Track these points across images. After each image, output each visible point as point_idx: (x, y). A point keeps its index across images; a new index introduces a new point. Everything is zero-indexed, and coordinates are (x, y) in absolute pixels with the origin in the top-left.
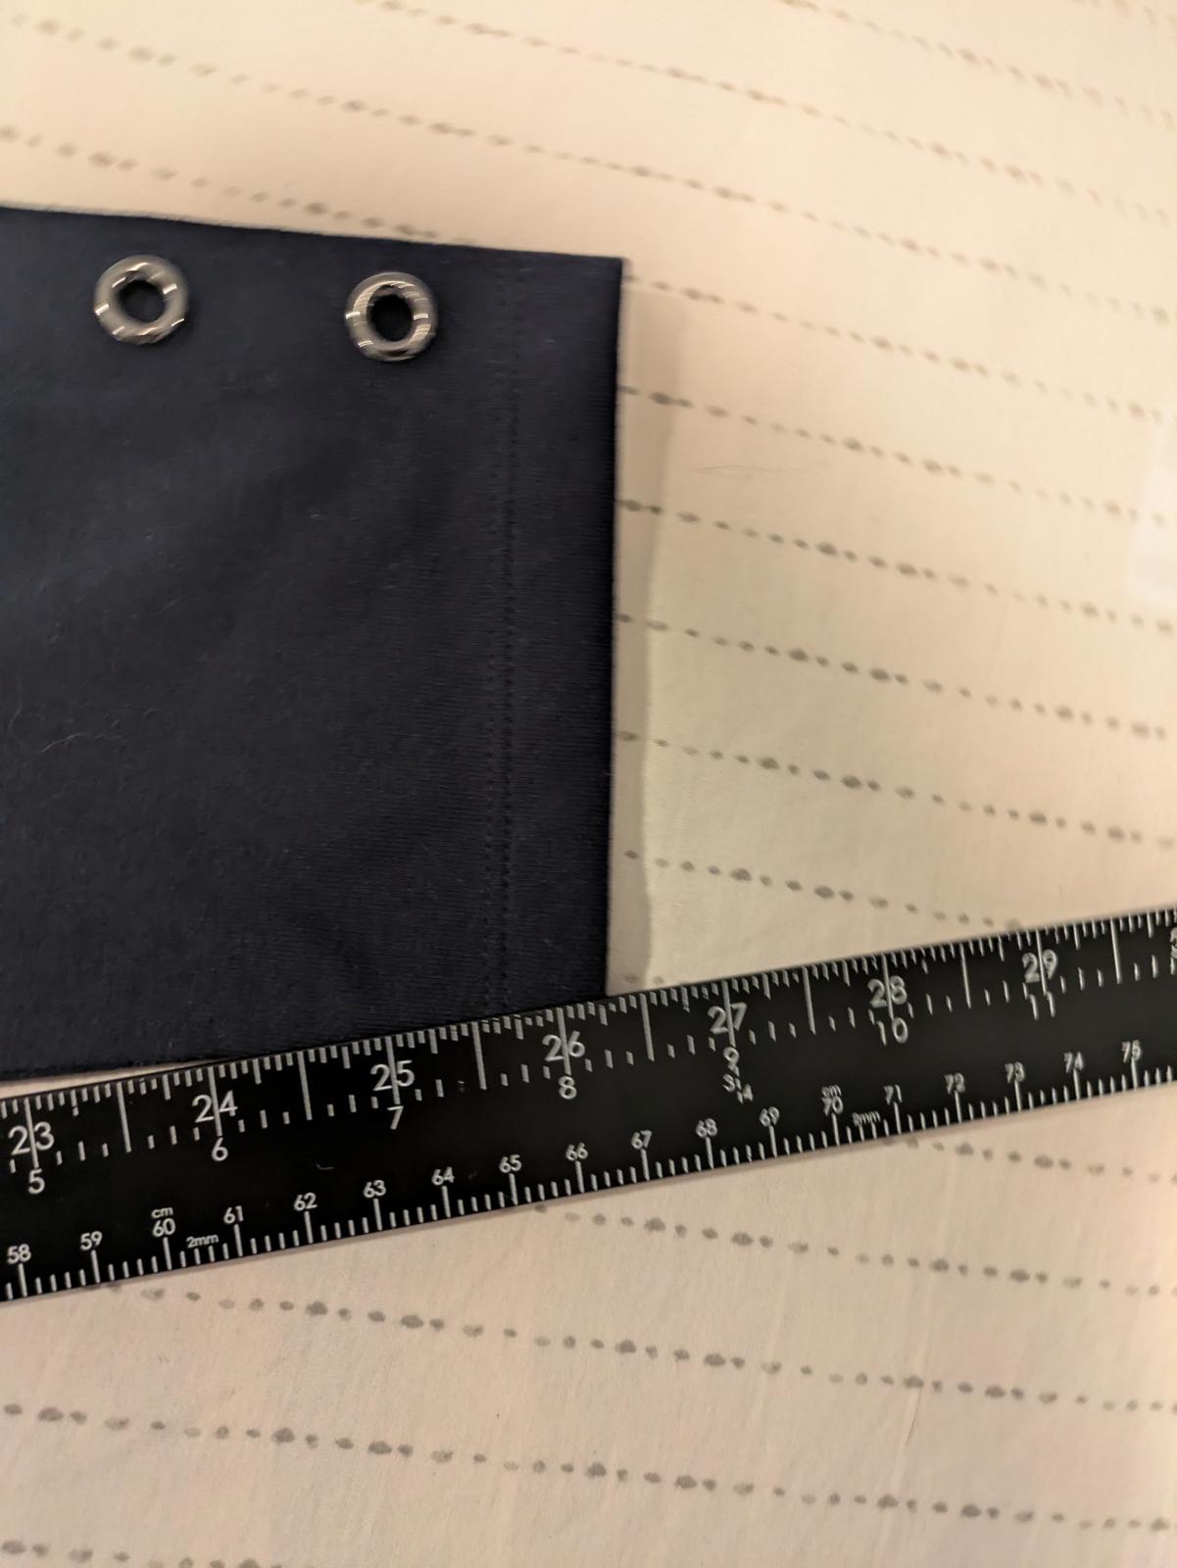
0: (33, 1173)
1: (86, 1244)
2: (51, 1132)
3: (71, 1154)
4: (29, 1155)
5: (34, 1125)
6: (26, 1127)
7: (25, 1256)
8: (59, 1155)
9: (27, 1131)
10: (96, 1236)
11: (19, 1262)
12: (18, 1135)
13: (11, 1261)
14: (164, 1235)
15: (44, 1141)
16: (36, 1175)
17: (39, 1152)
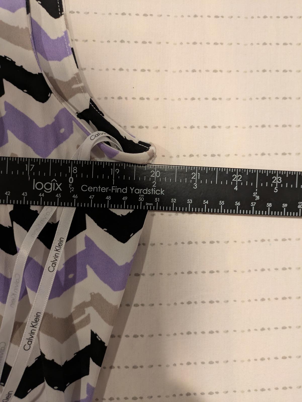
0: (276, 187)
1: (283, 206)
2: (281, 179)
3: (284, 185)
4: (276, 183)
5: (278, 177)
6: (276, 177)
7: (270, 206)
8: (282, 185)
9: (276, 178)
10: (286, 205)
11: (269, 207)
12: (274, 178)
13: (267, 206)
14: (300, 208)
15: (279, 181)
16: (276, 188)
17: (278, 183)
